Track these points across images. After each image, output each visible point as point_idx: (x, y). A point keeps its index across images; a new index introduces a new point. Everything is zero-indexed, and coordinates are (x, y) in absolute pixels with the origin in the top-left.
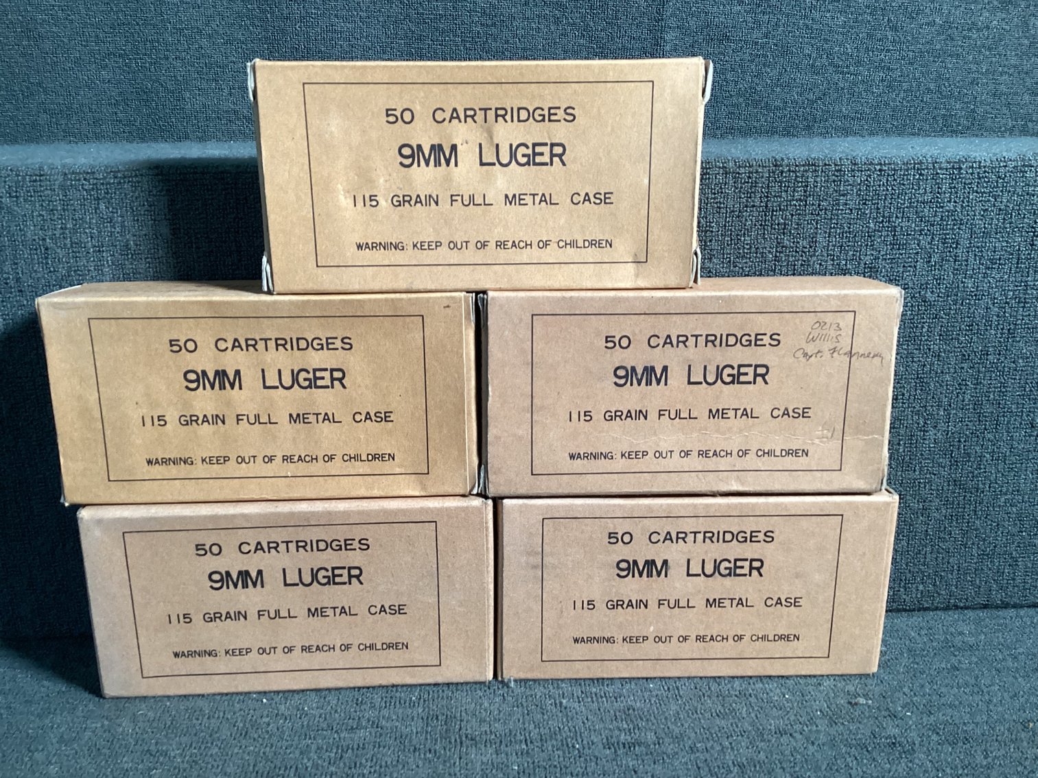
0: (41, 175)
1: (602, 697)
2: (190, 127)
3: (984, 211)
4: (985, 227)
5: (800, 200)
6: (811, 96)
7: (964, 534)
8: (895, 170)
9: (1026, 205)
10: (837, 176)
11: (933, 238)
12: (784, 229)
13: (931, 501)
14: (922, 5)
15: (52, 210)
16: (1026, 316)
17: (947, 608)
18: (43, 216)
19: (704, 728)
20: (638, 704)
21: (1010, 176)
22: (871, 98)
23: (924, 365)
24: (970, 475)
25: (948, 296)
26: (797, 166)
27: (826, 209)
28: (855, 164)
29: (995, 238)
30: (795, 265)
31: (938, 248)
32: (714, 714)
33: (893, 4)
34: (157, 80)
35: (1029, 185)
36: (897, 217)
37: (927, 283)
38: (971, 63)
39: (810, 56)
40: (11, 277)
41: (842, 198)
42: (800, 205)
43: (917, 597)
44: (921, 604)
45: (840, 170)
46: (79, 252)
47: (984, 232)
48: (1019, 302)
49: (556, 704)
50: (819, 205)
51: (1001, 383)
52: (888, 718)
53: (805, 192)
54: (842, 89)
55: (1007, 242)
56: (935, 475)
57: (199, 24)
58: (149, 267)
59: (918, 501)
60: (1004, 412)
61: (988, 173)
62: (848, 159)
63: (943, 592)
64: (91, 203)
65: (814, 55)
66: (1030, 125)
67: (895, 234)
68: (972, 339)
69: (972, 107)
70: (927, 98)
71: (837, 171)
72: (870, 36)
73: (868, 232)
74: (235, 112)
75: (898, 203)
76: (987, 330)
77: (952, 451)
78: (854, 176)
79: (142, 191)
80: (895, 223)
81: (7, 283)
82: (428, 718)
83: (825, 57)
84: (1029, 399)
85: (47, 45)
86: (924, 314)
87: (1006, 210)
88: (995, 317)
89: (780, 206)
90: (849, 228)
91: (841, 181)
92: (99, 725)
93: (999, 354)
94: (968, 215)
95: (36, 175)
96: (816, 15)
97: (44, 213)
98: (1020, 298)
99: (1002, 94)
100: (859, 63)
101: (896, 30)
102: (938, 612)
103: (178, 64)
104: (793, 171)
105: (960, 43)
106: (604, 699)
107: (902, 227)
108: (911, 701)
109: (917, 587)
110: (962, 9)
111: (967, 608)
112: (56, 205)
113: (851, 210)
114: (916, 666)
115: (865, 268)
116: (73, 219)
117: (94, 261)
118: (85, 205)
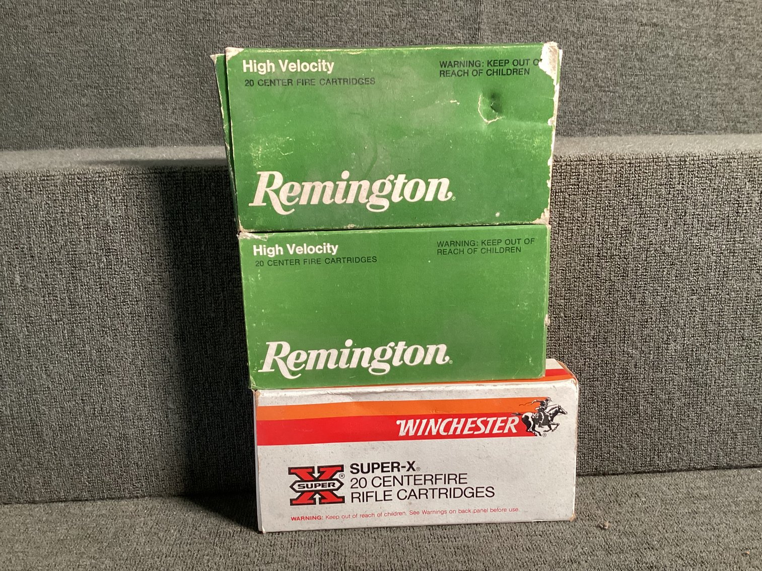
0: (48, 176)
1: (445, 538)
2: (145, 136)
3: (703, 190)
4: (704, 201)
5: (575, 185)
6: (583, 108)
7: (699, 416)
8: (640, 163)
9: (732, 185)
10: (600, 168)
11: (668, 209)
12: (564, 205)
13: (674, 393)
14: (659, 43)
15: (55, 200)
16: (735, 262)
17: (688, 470)
18: (49, 204)
19: (517, 559)
20: (471, 543)
21: (720, 166)
22: (625, 109)
23: (666, 298)
24: (701, 374)
25: (680, 249)
26: (571, 161)
27: (593, 191)
28: (612, 159)
29: (712, 209)
30: (572, 229)
31: (672, 216)
32: (525, 549)
33: (639, 43)
34: (122, 104)
35: (733, 172)
36: (642, 195)
37: (665, 241)
38: (695, 83)
39: (581, 80)
40: (26, 246)
41: (604, 182)
42: (574, 188)
43: (667, 462)
44: (670, 467)
45: (602, 164)
46: (73, 229)
47: (703, 204)
48: (730, 253)
49: (412, 544)
50: (588, 188)
51: (720, 309)
52: (648, 550)
53: (578, 179)
54: (605, 102)
55: (720, 211)
56: (676, 374)
57: (152, 65)
58: (123, 238)
59: (665, 394)
60: (723, 329)
61: (705, 164)
62: (606, 156)
63: (685, 458)
64: (82, 195)
65: (584, 79)
66: (738, 125)
67: (641, 207)
68: (698, 278)
69: (697, 113)
70: (665, 107)
71: (600, 164)
72: (623, 66)
73: (623, 206)
74: (177, 125)
75: (643, 185)
76: (708, 272)
77: (688, 358)
78: (612, 168)
79: (118, 186)
80: (641, 199)
81: (23, 251)
82: (321, 554)
83: (592, 80)
84: (740, 320)
85: (44, 81)
86: (664, 262)
87: (718, 189)
88: (713, 263)
89: (561, 189)
90: (609, 203)
91: (602, 171)
92: (88, 563)
93: (718, 289)
94: (692, 193)
95: (44, 176)
96: (585, 51)
97: (49, 202)
98: (730, 250)
99: (718, 104)
100: (616, 84)
101: (642, 61)
102: (683, 473)
103: (137, 92)
104: (569, 165)
105: (687, 69)
106: (447, 539)
107: (646, 202)
108: (664, 536)
109: (666, 455)
110: (687, 46)
111: (702, 469)
112: (58, 197)
113: (610, 191)
114: (667, 511)
115: (622, 231)
116: (69, 206)
117: (84, 234)
118: (78, 196)
